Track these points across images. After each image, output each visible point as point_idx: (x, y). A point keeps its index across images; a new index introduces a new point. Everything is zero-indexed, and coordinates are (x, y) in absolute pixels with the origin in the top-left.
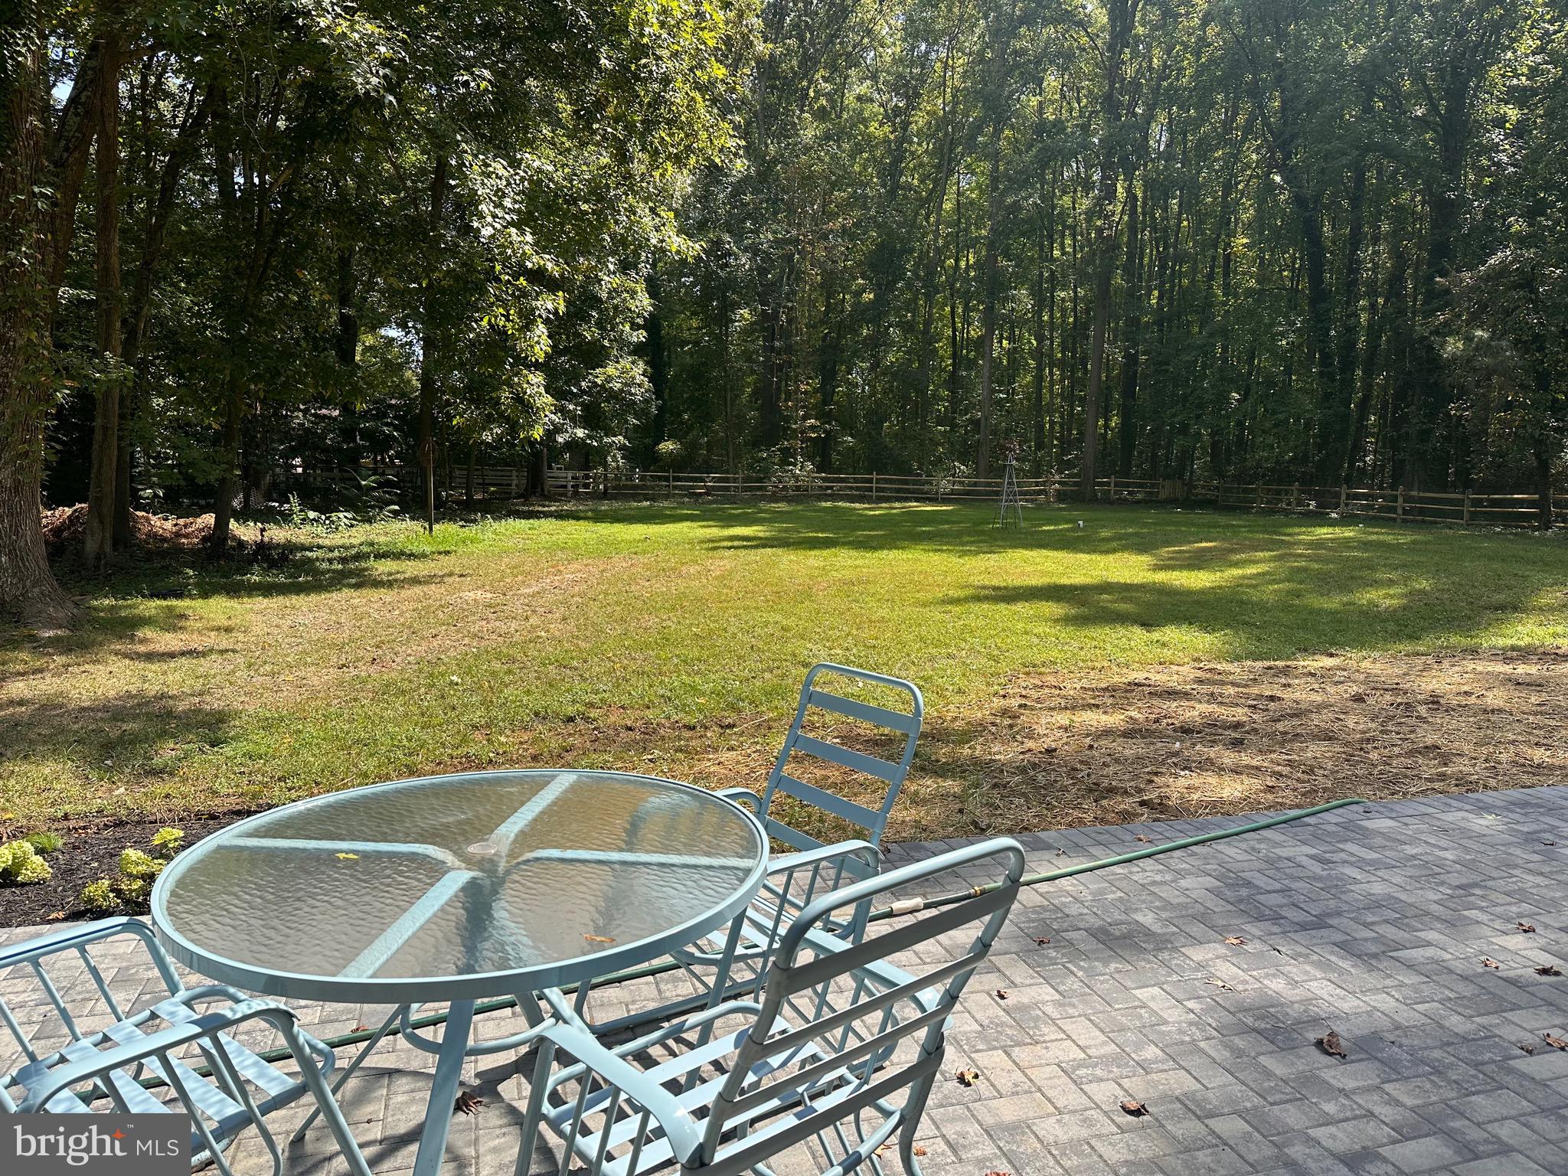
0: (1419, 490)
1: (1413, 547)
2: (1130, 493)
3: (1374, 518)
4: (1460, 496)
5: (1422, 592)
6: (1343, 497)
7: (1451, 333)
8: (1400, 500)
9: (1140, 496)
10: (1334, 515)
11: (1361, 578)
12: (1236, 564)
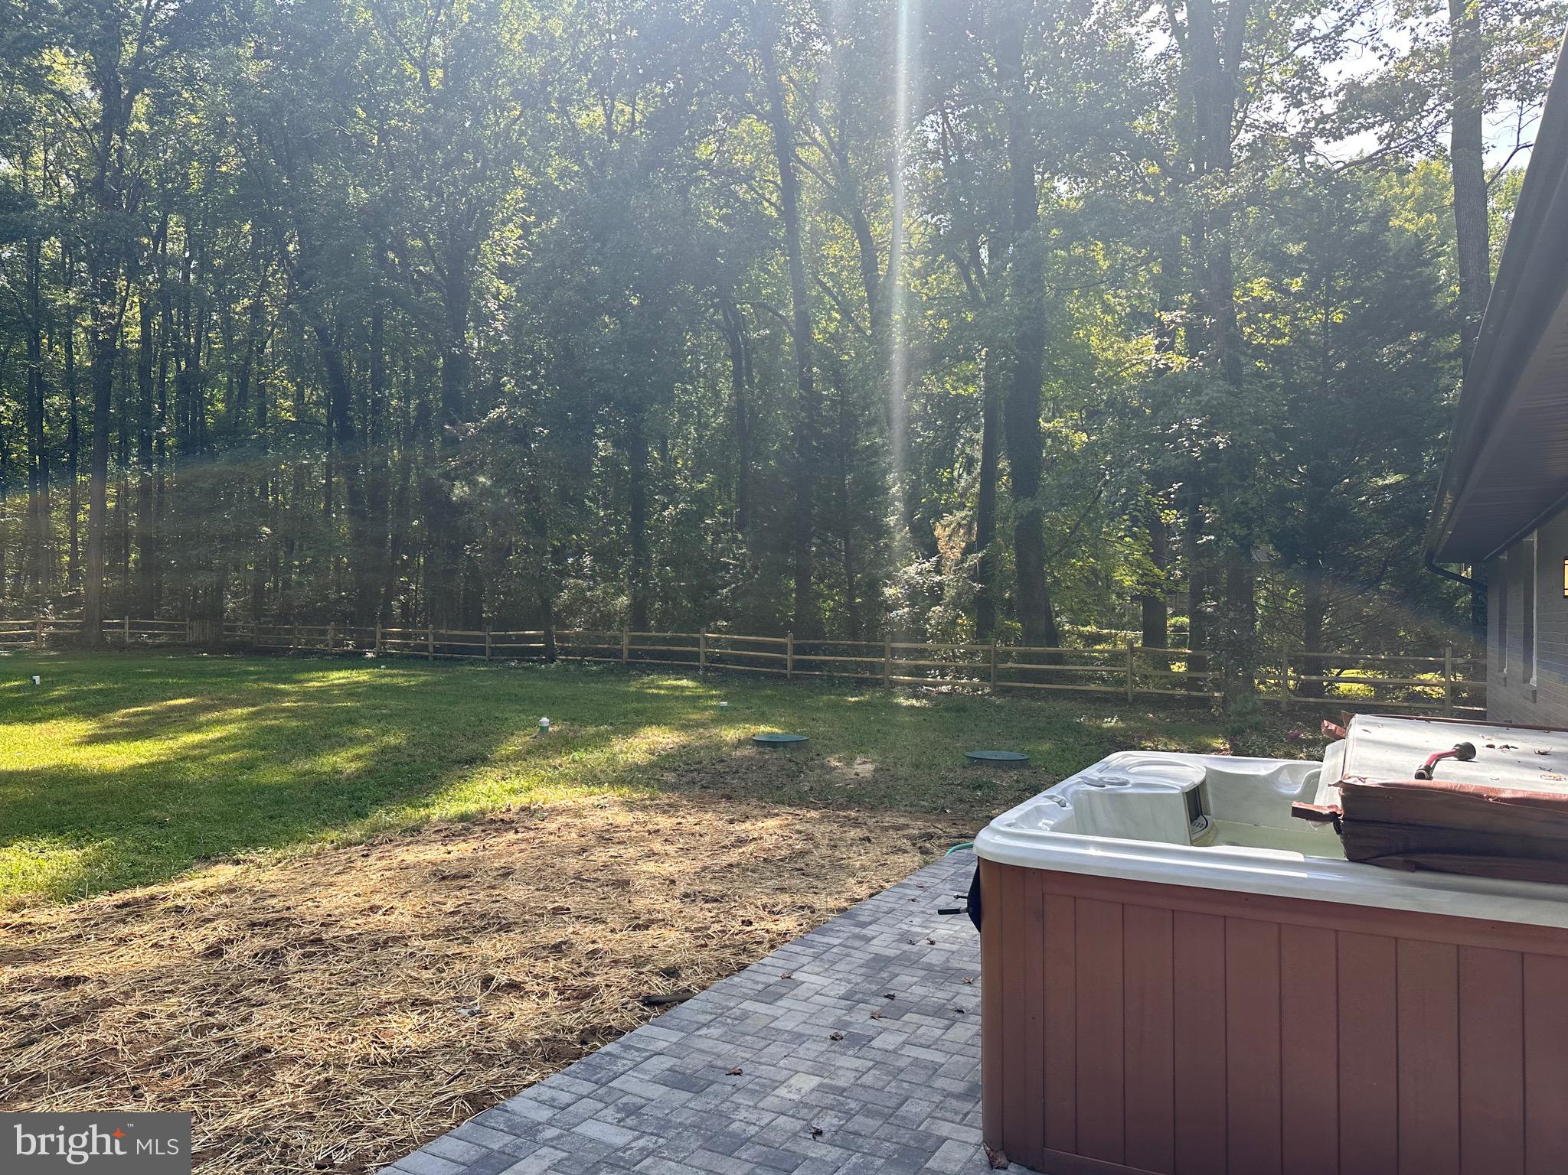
0: (448, 628)
1: (420, 691)
2: (150, 636)
3: (409, 657)
4: (481, 634)
5: (397, 748)
6: (379, 636)
7: (457, 478)
8: (431, 638)
9: (164, 639)
10: (369, 655)
11: (337, 735)
12: (197, 728)
